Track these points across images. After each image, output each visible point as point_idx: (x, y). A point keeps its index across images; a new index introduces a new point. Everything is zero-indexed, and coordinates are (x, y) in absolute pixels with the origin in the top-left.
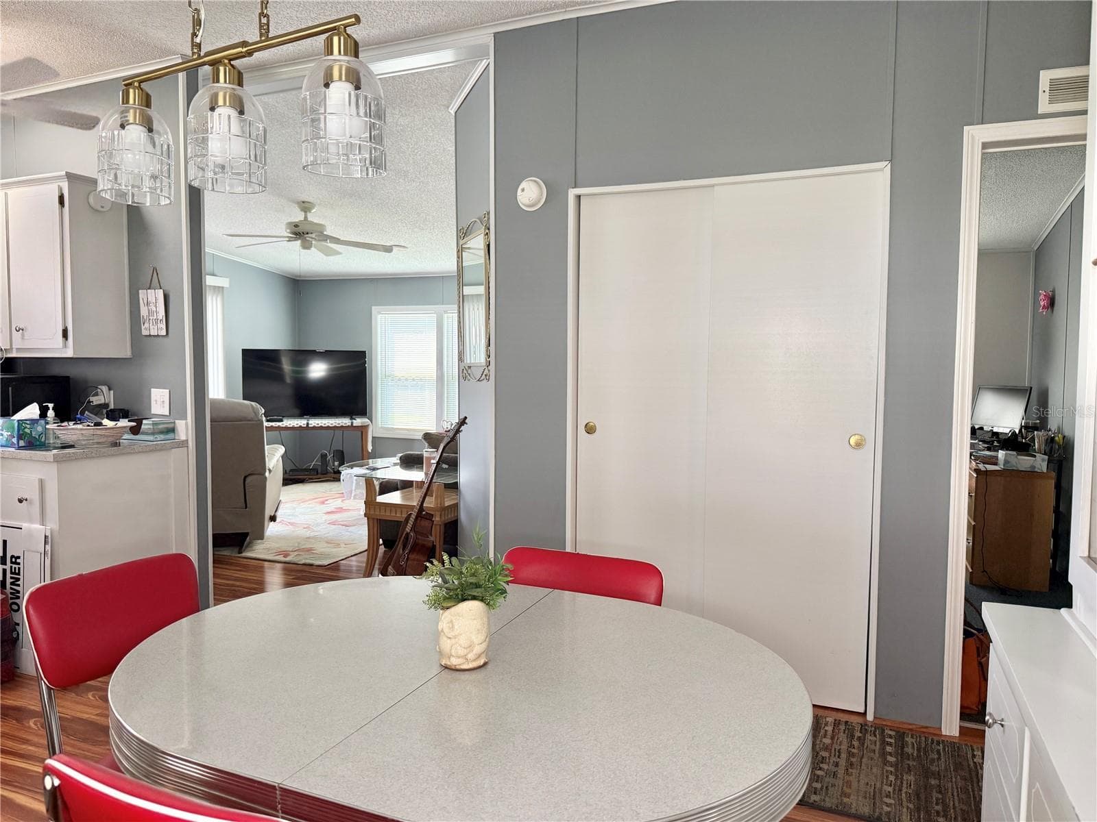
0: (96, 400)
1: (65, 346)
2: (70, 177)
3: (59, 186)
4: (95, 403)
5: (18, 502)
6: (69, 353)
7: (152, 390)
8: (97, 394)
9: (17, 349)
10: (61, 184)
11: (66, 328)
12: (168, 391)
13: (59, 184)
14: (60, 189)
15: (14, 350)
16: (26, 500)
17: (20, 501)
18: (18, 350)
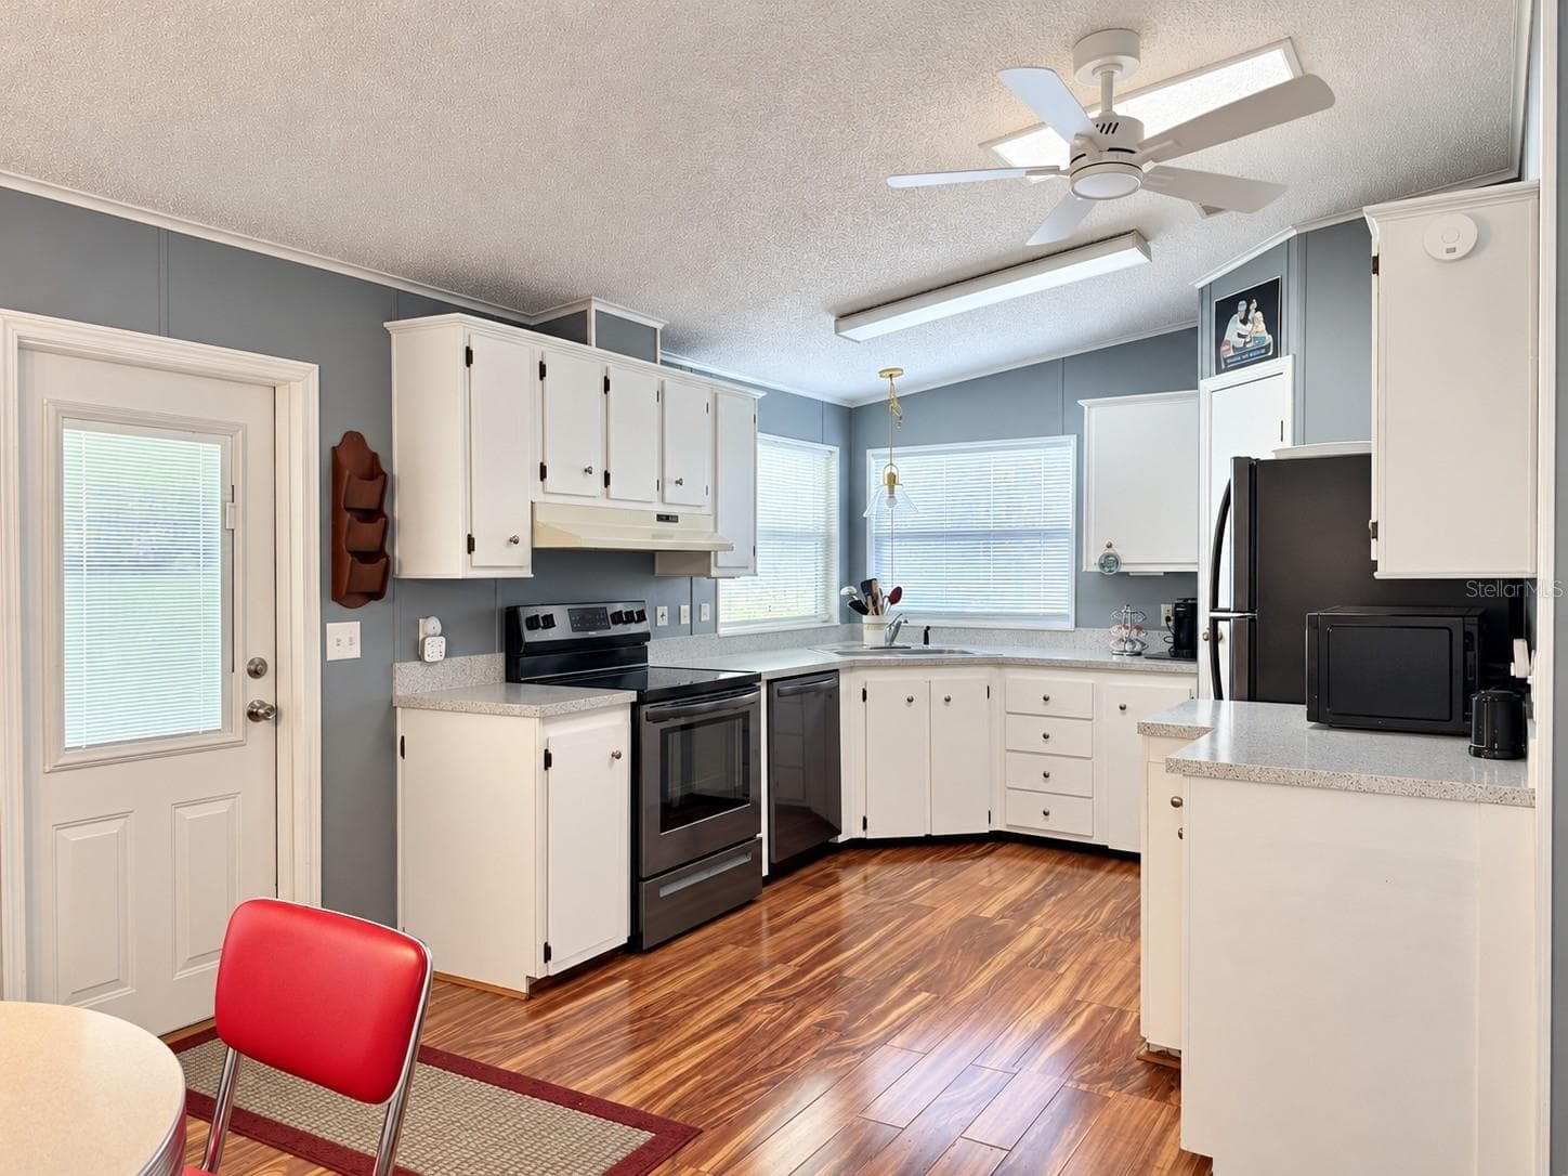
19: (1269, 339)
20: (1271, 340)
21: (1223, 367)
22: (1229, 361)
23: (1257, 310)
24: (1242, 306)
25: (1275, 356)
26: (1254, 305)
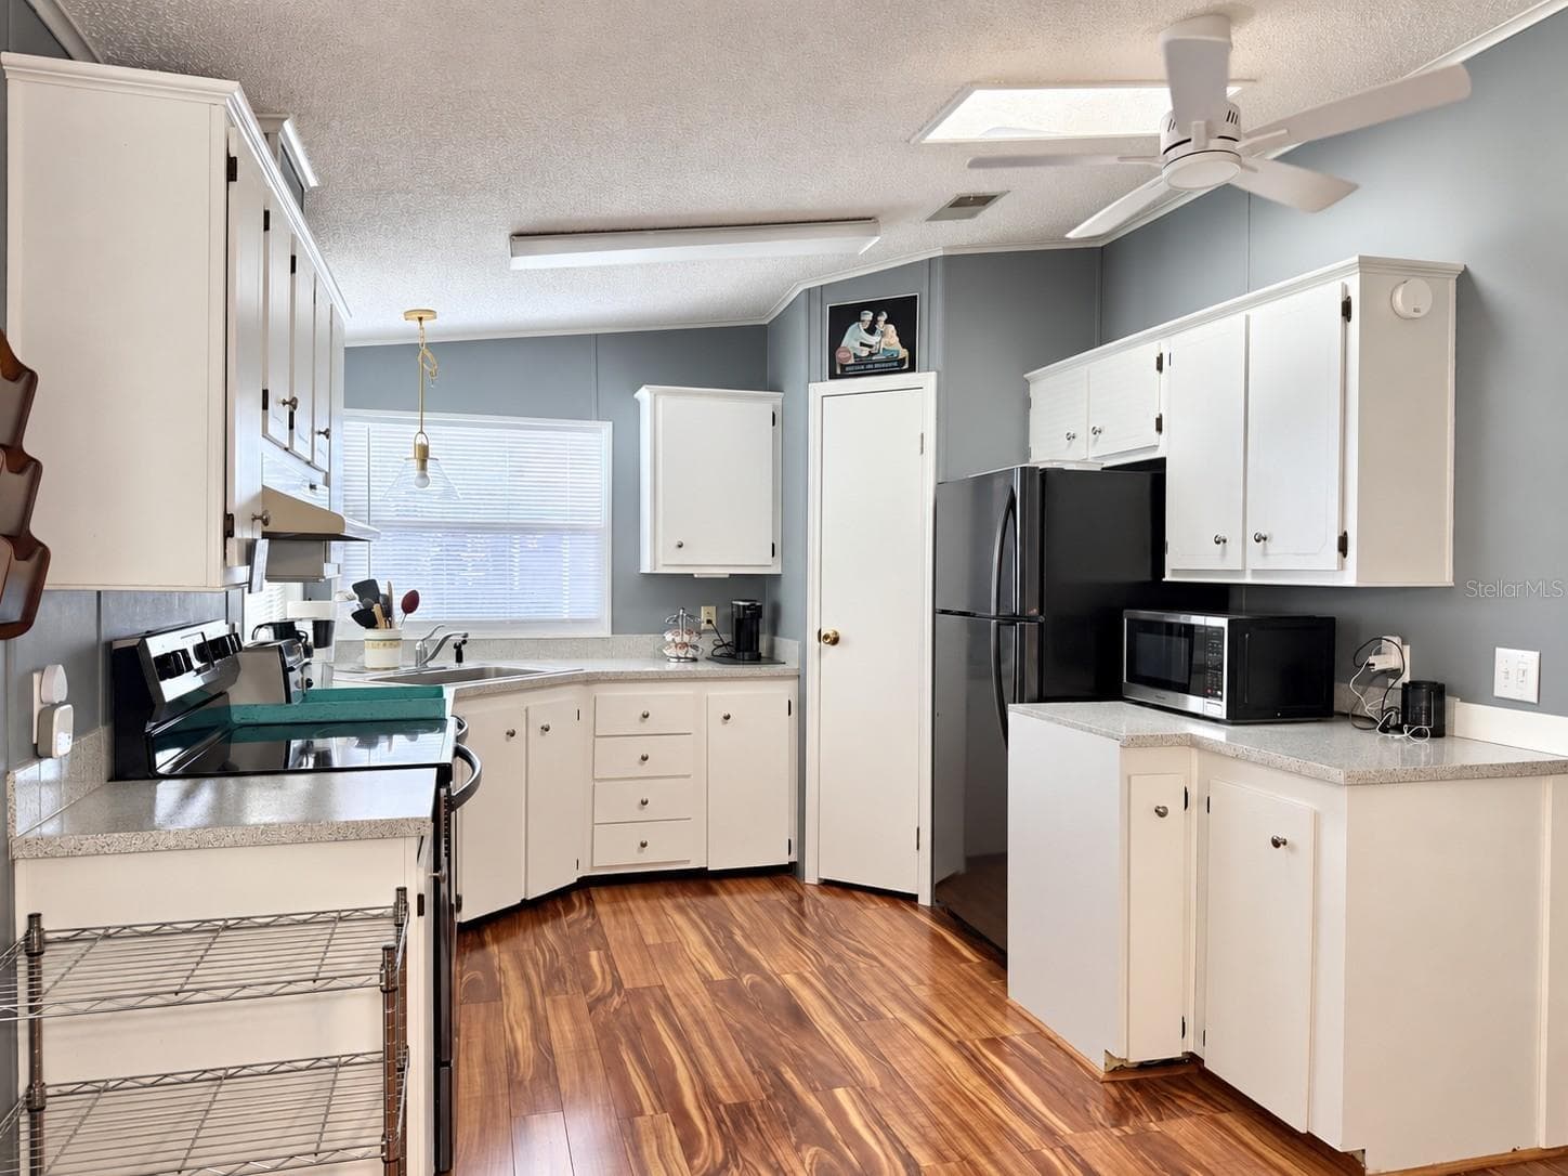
0: (1380, 663)
1: (1342, 567)
2: (1366, 264)
3: (1343, 283)
4: (1377, 668)
5: (1271, 845)
6: (1349, 579)
7: (1498, 650)
8: (1378, 653)
9: (1253, 570)
10: (1347, 281)
11: (1345, 533)
12: (1537, 654)
13: (1342, 280)
14: (1345, 288)
15: (1248, 572)
16: (1285, 843)
17: (1276, 844)
18: (1255, 572)
19: (904, 353)
20: (907, 353)
21: (839, 372)
22: (847, 369)
23: (886, 322)
24: (868, 316)
25: (912, 369)
26: (884, 317)
